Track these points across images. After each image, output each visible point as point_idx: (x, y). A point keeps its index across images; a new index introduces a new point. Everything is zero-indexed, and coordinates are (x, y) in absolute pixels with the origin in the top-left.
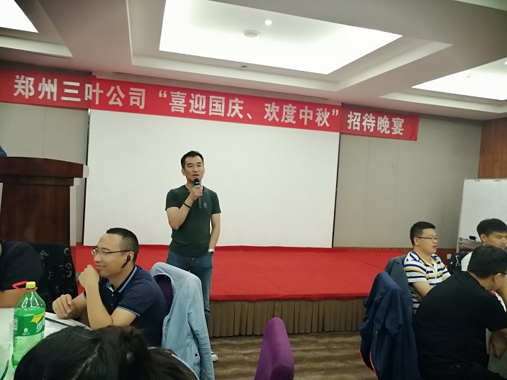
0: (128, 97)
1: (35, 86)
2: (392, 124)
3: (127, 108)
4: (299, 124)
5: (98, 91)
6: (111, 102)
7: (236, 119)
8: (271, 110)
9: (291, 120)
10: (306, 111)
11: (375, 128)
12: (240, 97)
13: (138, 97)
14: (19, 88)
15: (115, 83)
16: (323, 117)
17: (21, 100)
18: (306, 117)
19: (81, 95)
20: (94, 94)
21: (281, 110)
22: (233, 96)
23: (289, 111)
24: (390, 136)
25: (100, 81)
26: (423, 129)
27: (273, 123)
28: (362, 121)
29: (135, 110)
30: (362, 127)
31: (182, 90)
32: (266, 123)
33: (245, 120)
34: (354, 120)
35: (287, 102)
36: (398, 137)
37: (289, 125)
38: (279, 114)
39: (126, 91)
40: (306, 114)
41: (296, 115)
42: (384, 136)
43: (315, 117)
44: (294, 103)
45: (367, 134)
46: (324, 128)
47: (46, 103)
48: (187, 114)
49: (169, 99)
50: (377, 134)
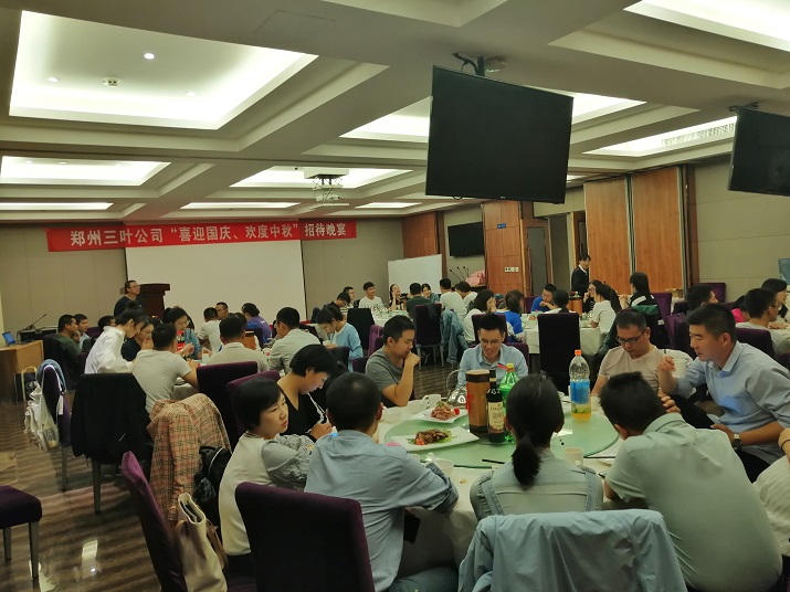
0: (150, 236)
1: (85, 237)
2: (337, 228)
3: (151, 243)
4: (271, 238)
5: (129, 235)
6: (139, 241)
7: (226, 241)
8: (250, 231)
9: (265, 236)
10: (275, 228)
11: (325, 233)
12: (227, 225)
13: (157, 234)
14: (75, 240)
15: (140, 227)
16: (287, 230)
17: (77, 248)
18: (275, 232)
19: (118, 238)
20: (127, 237)
21: (257, 229)
22: (222, 225)
23: (263, 230)
24: (337, 237)
25: (129, 227)
26: (360, 229)
27: (253, 240)
28: (315, 229)
29: (156, 244)
30: (315, 233)
31: (186, 226)
32: (248, 240)
33: (233, 240)
34: (309, 229)
35: (260, 224)
36: (342, 237)
37: (264, 239)
38: (256, 233)
39: (148, 232)
40: (275, 231)
41: (268, 232)
42: (332, 237)
43: (282, 231)
44: (265, 223)
45: (320, 238)
46: (289, 238)
47: (95, 247)
48: (192, 242)
49: (179, 232)
50: (327, 237)
